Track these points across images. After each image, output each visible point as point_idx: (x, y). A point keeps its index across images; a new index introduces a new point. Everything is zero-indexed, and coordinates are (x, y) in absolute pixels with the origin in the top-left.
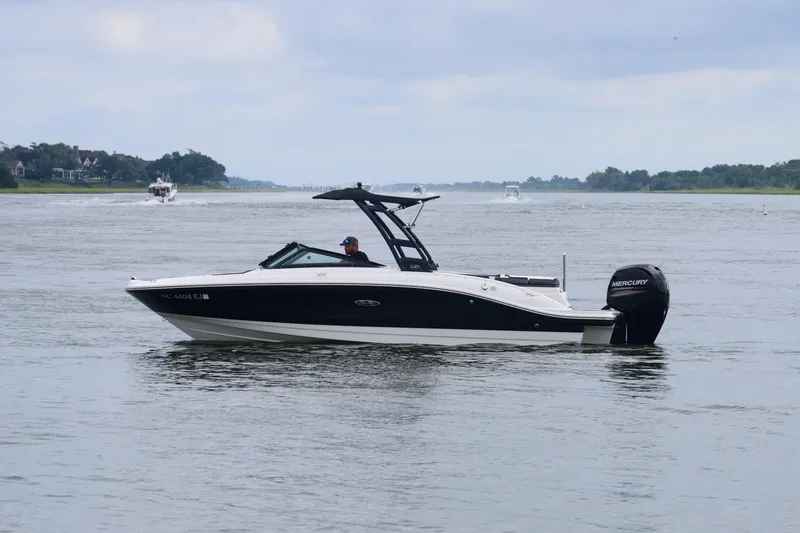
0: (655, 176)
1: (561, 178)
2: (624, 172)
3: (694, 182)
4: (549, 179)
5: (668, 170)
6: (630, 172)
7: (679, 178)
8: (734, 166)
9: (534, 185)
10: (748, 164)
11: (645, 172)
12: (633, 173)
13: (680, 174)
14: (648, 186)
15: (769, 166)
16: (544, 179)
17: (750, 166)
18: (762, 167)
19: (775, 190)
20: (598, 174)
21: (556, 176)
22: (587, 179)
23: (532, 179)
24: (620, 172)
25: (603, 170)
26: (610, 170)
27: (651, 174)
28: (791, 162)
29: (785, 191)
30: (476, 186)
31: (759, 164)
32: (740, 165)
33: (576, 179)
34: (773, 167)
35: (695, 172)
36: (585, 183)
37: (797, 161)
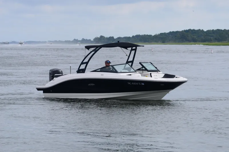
0: (116, 38)
1: (85, 39)
2: (106, 37)
4: (81, 40)
5: (121, 37)
6: (108, 37)
7: (124, 39)
11: (113, 37)
15: (154, 35)
17: (148, 35)
18: (151, 35)
19: (156, 43)
20: (97, 38)
21: (83, 39)
22: (94, 39)
23: (75, 40)
24: (105, 37)
26: (101, 37)
29: (158, 43)
30: (56, 42)
32: (144, 35)
34: (155, 35)
35: (130, 37)
36: (93, 41)
37: (162, 34)
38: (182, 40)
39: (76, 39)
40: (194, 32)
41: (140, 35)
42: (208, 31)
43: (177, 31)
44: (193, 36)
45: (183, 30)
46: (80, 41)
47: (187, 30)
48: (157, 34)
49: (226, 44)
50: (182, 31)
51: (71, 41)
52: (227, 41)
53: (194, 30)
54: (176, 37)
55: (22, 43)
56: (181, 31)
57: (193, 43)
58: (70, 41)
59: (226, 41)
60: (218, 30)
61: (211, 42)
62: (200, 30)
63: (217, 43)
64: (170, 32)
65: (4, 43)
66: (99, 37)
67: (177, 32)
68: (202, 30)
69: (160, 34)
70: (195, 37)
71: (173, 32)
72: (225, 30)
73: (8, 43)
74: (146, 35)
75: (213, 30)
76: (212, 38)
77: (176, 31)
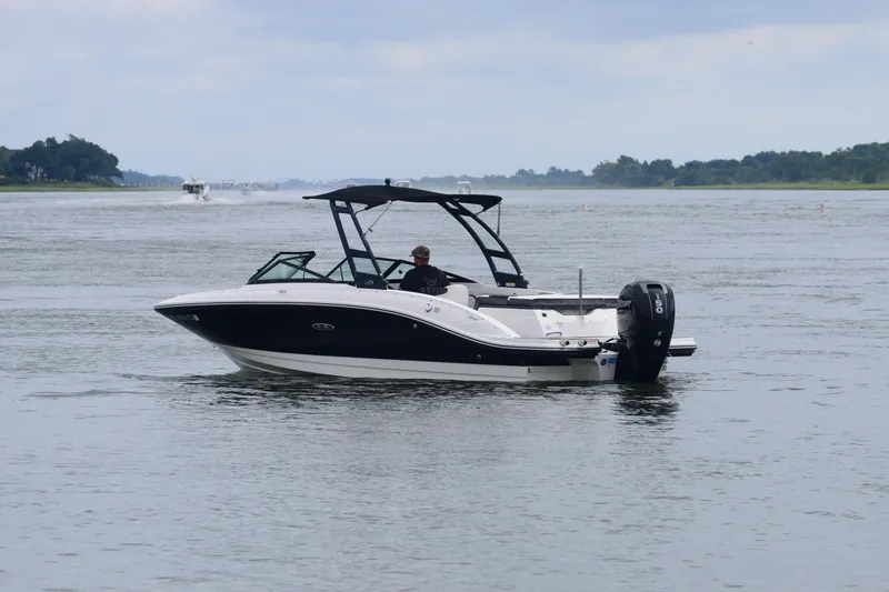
0: (681, 167)
1: (560, 171)
2: (641, 162)
3: (732, 174)
4: (545, 173)
5: (700, 160)
6: (649, 163)
7: (713, 169)
8: (783, 154)
9: (526, 178)
10: (801, 150)
11: (668, 163)
12: (654, 163)
13: (716, 164)
14: (672, 181)
15: (829, 153)
16: (537, 172)
17: (804, 153)
18: (820, 154)
19: (836, 184)
20: (607, 164)
21: (553, 168)
22: (594, 171)
23: (522, 172)
24: (637, 162)
25: (614, 160)
26: (624, 160)
27: (676, 165)
29: (848, 184)
31: (816, 151)
32: (791, 152)
33: (580, 172)
34: (834, 154)
35: (733, 163)
36: (590, 177)
37: (865, 146)
39: (527, 169)
41: (773, 153)
46: (542, 176)
48: (844, 149)
51: (508, 176)
58: (504, 177)
65: (262, 187)
69: (856, 147)
73: (276, 187)
74: (797, 153)
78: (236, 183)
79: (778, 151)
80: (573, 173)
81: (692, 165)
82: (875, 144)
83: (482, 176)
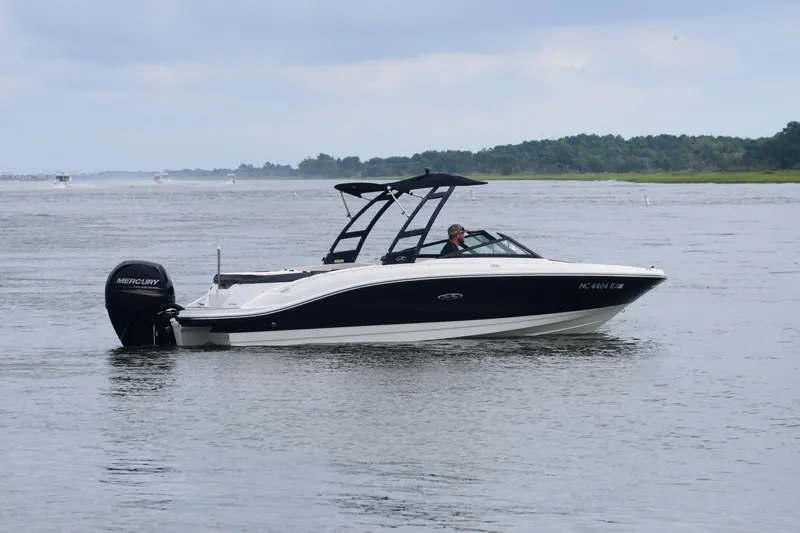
0: (366, 162)
1: (273, 165)
2: (336, 158)
3: (404, 168)
4: (262, 167)
6: (342, 159)
7: (391, 164)
8: (443, 152)
9: (247, 171)
10: (456, 150)
12: (345, 159)
13: (393, 160)
14: (360, 173)
15: (476, 152)
16: (255, 166)
17: (459, 151)
18: (470, 153)
20: (310, 160)
22: (300, 165)
23: (243, 166)
24: (332, 159)
25: (315, 157)
26: (322, 157)
27: (362, 160)
28: (497, 148)
31: (467, 150)
32: (449, 151)
33: (288, 166)
34: (480, 153)
35: (405, 158)
36: (297, 170)
37: (503, 147)
38: (559, 166)
39: (247, 164)
40: (594, 142)
41: (435, 152)
42: (636, 141)
43: (544, 139)
44: (592, 156)
45: (563, 136)
46: (258, 169)
47: (573, 137)
48: (487, 149)
49: (688, 177)
50: (560, 140)
51: (232, 170)
52: (690, 170)
53: (594, 137)
54: (541, 156)
55: (68, 177)
56: (556, 139)
57: (593, 175)
58: (228, 170)
59: (685, 168)
60: (664, 137)
61: (643, 173)
62: (610, 137)
63: (660, 175)
64: (525, 143)
65: (34, 178)
66: (316, 158)
67: (545, 143)
68: (619, 137)
70: (598, 157)
71: (534, 143)
72: (683, 136)
74: (453, 152)
75: (649, 137)
76: (646, 159)
77: (542, 141)
78: (14, 174)
79: (439, 151)
80: (283, 167)
81: (375, 161)
82: (510, 145)
83: (212, 170)
